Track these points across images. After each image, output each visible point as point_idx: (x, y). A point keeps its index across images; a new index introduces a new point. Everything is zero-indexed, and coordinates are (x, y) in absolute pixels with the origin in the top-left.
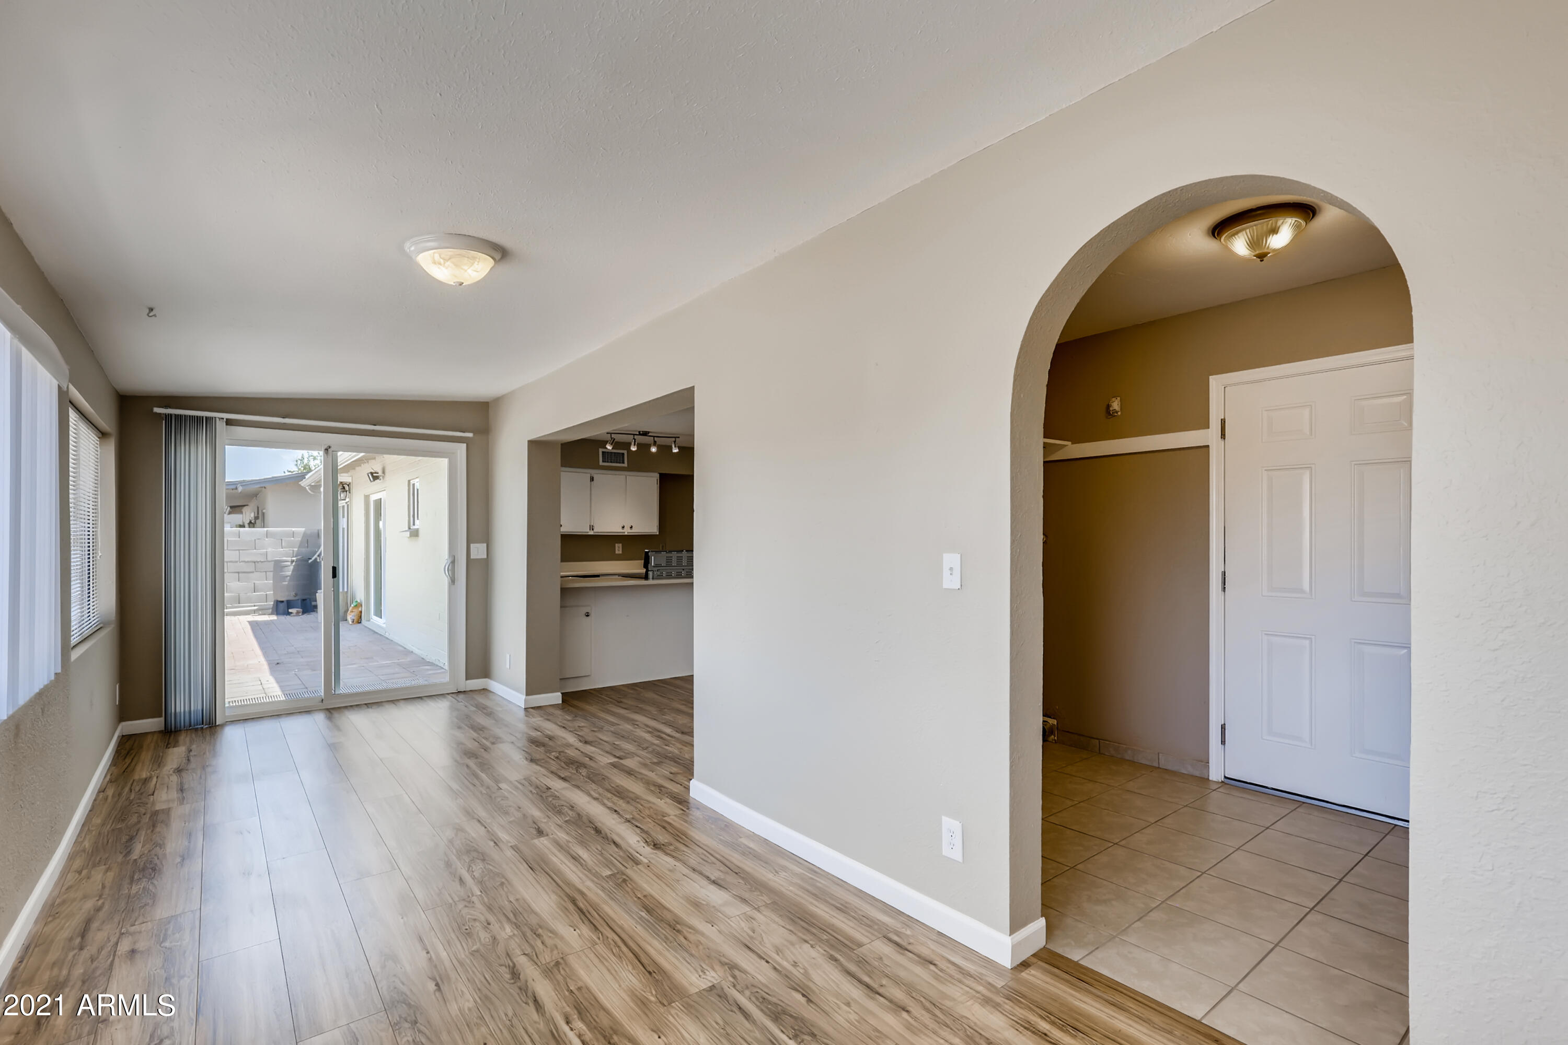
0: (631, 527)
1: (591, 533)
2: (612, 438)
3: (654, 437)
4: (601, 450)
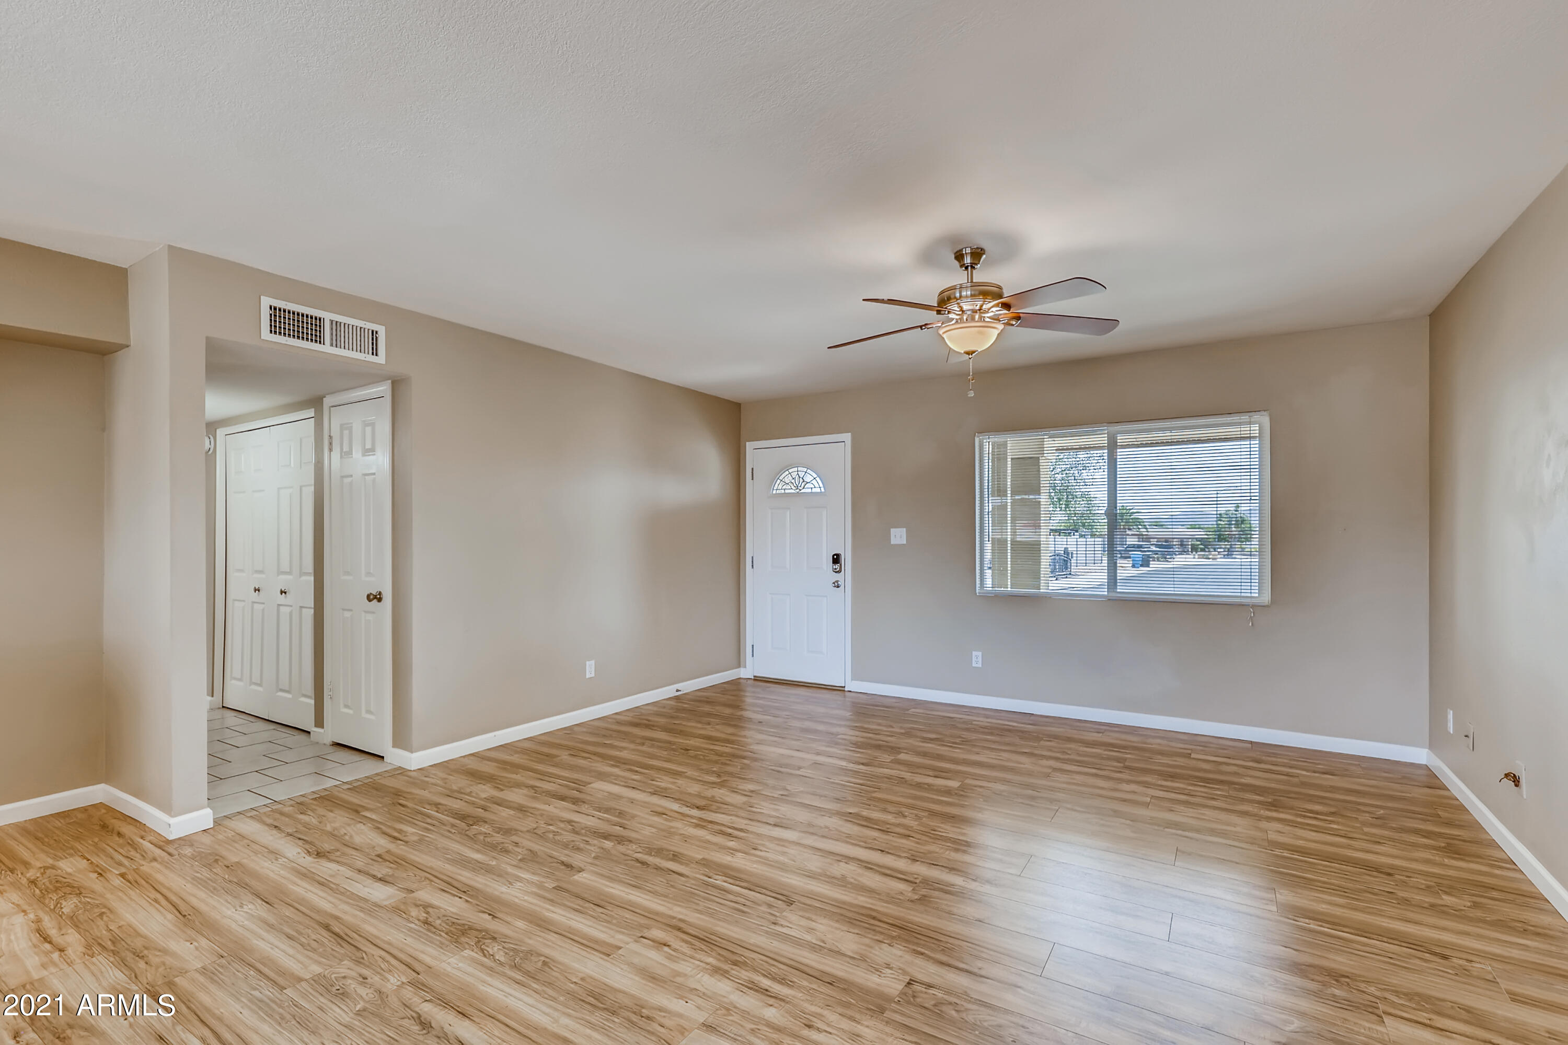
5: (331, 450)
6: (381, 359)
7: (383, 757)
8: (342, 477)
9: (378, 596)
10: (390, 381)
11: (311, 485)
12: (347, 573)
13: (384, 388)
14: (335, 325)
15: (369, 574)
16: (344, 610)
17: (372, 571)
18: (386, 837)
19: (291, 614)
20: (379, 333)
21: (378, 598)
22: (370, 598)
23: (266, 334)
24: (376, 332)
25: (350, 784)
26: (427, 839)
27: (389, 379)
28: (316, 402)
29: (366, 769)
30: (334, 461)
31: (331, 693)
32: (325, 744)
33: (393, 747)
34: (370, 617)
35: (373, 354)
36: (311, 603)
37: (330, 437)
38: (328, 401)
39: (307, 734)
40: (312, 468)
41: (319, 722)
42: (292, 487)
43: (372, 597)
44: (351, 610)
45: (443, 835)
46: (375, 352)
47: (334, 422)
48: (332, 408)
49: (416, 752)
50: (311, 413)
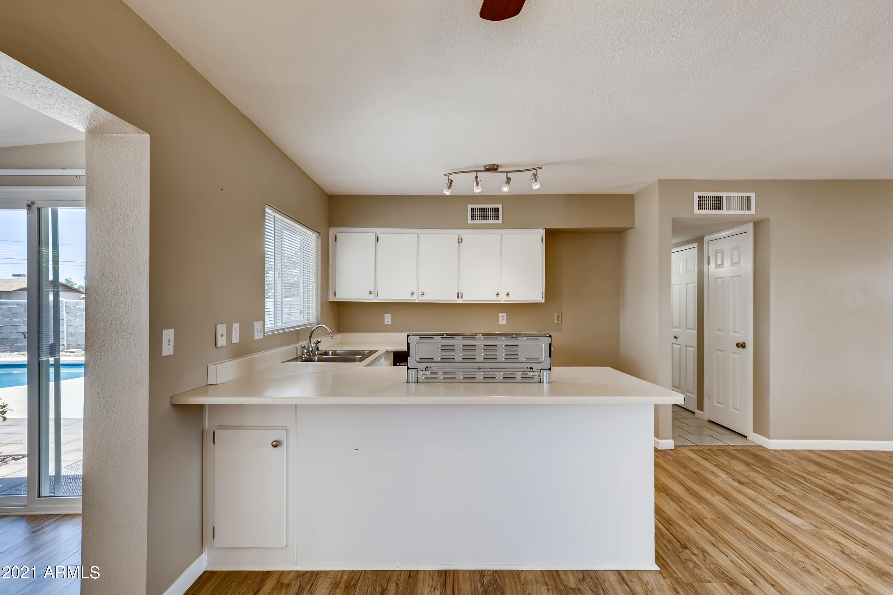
0: (508, 294)
1: (460, 301)
2: (449, 180)
3: (507, 172)
4: (470, 207)
5: (709, 264)
6: (753, 212)
7: (746, 437)
8: (716, 278)
9: (743, 345)
10: (753, 223)
11: (695, 283)
12: (719, 330)
13: (750, 227)
14: (729, 198)
15: (735, 332)
16: (717, 350)
17: (738, 331)
18: (780, 488)
19: (680, 349)
20: (751, 197)
21: (742, 345)
22: (738, 345)
23: (697, 211)
24: (750, 197)
25: (735, 447)
26: (808, 497)
27: (751, 222)
28: (700, 240)
29: (739, 442)
30: (711, 269)
31: (708, 394)
32: (704, 420)
33: (754, 432)
34: (735, 356)
35: (748, 210)
36: (695, 343)
37: (709, 257)
38: (707, 238)
39: (693, 414)
40: (695, 274)
41: (700, 407)
42: (681, 284)
43: (740, 345)
44: (723, 351)
45: (820, 499)
46: (749, 209)
47: (711, 249)
48: (709, 242)
49: (772, 439)
50: (696, 245)
